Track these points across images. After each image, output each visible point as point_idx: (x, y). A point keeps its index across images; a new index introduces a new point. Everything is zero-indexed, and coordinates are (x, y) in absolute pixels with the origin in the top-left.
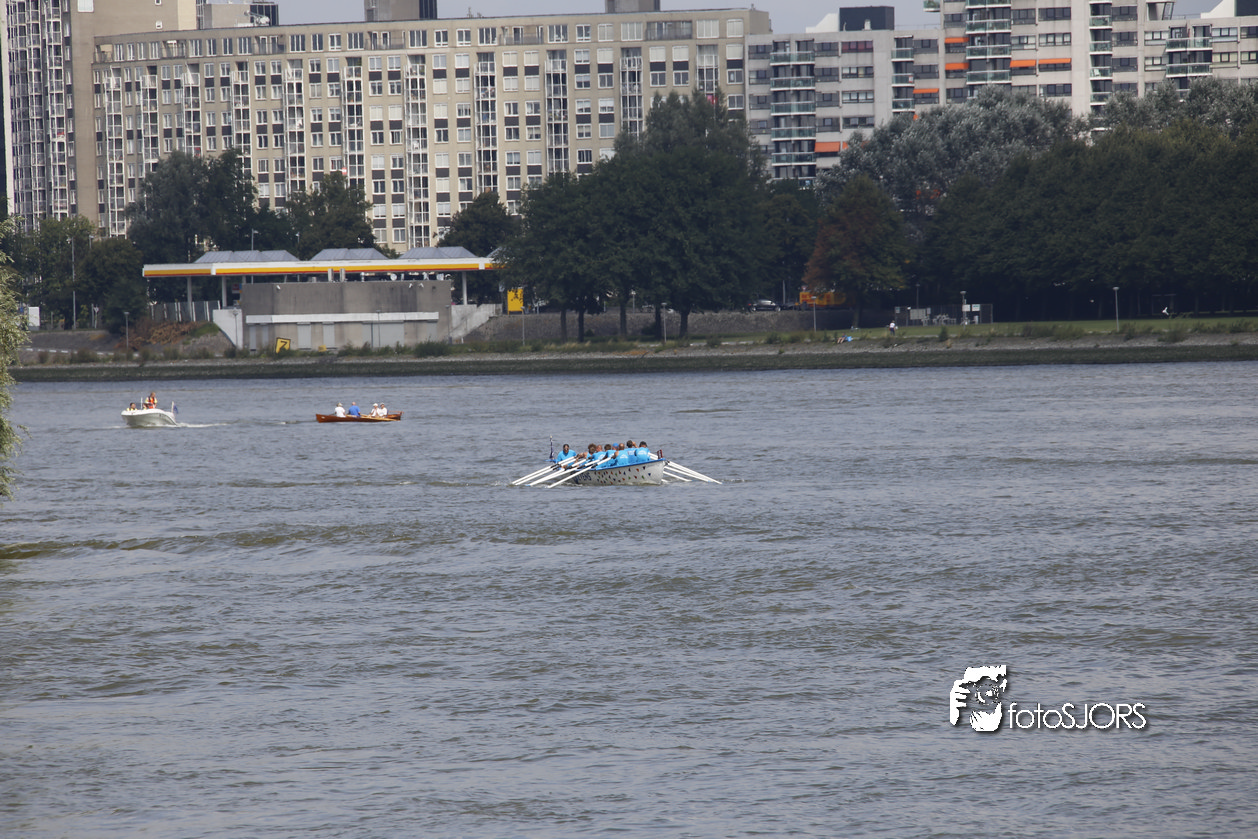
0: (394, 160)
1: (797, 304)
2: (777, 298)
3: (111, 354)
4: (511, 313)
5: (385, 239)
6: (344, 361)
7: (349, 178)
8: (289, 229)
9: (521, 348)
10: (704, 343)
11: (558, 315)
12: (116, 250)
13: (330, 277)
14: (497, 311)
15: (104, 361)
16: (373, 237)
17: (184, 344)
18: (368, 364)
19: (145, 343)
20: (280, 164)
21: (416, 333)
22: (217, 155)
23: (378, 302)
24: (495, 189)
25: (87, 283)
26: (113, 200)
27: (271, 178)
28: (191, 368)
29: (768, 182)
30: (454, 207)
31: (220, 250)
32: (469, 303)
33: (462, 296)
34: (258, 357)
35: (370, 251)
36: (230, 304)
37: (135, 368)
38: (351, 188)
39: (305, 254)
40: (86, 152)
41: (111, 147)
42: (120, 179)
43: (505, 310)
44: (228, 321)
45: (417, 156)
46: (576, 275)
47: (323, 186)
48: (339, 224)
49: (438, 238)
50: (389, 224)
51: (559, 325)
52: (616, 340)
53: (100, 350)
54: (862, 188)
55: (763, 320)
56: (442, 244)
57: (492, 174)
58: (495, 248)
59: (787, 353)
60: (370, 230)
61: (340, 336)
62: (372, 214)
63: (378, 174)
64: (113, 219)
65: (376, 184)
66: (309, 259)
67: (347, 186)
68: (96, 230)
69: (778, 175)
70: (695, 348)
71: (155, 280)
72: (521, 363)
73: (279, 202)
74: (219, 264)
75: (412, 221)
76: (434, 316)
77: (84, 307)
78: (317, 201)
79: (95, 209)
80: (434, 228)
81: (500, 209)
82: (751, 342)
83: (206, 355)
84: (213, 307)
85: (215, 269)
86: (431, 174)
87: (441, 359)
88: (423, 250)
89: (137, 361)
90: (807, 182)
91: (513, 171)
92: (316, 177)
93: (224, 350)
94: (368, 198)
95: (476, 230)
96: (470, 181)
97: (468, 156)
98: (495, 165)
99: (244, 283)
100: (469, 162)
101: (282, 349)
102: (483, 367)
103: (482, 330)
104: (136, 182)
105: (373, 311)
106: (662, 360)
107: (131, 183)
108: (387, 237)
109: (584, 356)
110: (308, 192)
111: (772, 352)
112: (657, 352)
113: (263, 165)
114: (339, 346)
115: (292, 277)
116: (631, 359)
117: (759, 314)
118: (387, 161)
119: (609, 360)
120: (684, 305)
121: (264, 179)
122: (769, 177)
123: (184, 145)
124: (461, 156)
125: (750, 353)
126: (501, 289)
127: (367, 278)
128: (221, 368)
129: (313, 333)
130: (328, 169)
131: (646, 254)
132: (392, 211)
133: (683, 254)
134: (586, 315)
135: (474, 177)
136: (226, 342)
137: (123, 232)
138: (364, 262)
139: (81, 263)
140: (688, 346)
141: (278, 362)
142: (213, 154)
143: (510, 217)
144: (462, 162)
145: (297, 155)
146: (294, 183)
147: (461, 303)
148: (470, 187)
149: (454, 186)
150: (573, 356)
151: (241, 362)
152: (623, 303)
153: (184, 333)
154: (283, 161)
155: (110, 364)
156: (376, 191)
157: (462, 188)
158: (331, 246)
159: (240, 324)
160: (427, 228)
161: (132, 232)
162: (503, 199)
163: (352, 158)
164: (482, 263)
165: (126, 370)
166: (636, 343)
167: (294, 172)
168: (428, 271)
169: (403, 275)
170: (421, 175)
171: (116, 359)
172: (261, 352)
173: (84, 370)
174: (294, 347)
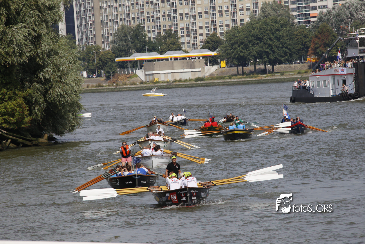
0: (187, 24)
1: (306, 62)
2: (301, 60)
3: (107, 84)
4: (222, 68)
5: (185, 48)
6: (174, 84)
7: (174, 30)
8: (157, 46)
9: (226, 78)
10: (279, 74)
11: (236, 68)
12: (108, 54)
13: (169, 60)
14: (218, 67)
15: (105, 86)
16: (181, 47)
17: (128, 80)
18: (181, 85)
19: (117, 81)
20: (154, 27)
21: (195, 75)
22: (135, 25)
23: (183, 66)
24: (216, 32)
25: (100, 64)
26: (106, 40)
27: (151, 31)
28: (130, 87)
29: (296, 26)
30: (204, 38)
31: (137, 53)
32: (210, 65)
33: (207, 63)
34: (149, 83)
35: (181, 51)
36: (141, 68)
37: (114, 88)
38: (174, 33)
39: (162, 53)
40: (98, 26)
41: (105, 24)
42: (108, 33)
43: (220, 67)
44: (140, 74)
45: (193, 23)
46: (241, 56)
47: (166, 33)
48: (171, 44)
49: (200, 47)
50: (186, 43)
51: (236, 71)
52: (253, 75)
53: (104, 83)
54: (324, 27)
55: (296, 67)
56: (201, 48)
57: (215, 27)
58: (217, 49)
59: (304, 76)
60: (180, 45)
61: (173, 77)
62: (181, 40)
63: (182, 29)
64: (106, 45)
65: (181, 31)
66: (163, 54)
67: (173, 32)
68: (102, 49)
69: (299, 24)
70: (277, 76)
71: (119, 62)
72: (226, 82)
73: (154, 38)
74: (137, 57)
75: (192, 42)
76: (200, 69)
77: (99, 71)
78: (165, 38)
79: (101, 42)
80: (199, 44)
81: (218, 37)
82: (293, 73)
83: (134, 84)
84: (136, 70)
85: (136, 58)
86: (197, 28)
87: (202, 82)
88: (196, 50)
89: (115, 86)
90: (308, 25)
91: (221, 26)
92: (164, 30)
93: (139, 82)
94: (179, 36)
95: (211, 44)
96: (209, 30)
97: (208, 22)
98: (216, 24)
99: (144, 62)
100: (208, 24)
101: (156, 81)
102: (215, 84)
103: (214, 73)
104: (113, 34)
105: (182, 69)
106: (267, 80)
107: (111, 34)
108: (185, 47)
109: (244, 80)
110: (162, 35)
111: (300, 76)
112: (265, 77)
113: (149, 27)
114: (173, 79)
115: (158, 60)
116: (258, 80)
117: (295, 65)
118: (184, 25)
119: (251, 81)
120: (273, 63)
121: (149, 32)
122: (297, 25)
123: (126, 22)
124: (206, 22)
125: (293, 77)
126: (219, 61)
127: (180, 59)
128: (139, 87)
129: (165, 76)
130: (168, 28)
131: (261, 49)
132: (186, 39)
133: (273, 48)
134: (244, 68)
135: (210, 29)
136: (140, 79)
137: (110, 49)
138: (179, 54)
139: (98, 58)
140: (275, 75)
141: (155, 85)
142: (134, 25)
143: (221, 40)
144: (206, 24)
145: (158, 24)
146: (158, 32)
147: (207, 65)
148: (209, 31)
149: (204, 31)
150: (241, 80)
151: (144, 85)
152: (255, 64)
153: (128, 78)
154: (154, 26)
155: (107, 87)
156: (182, 34)
157: (206, 32)
158: (169, 50)
159: (144, 74)
160: (197, 44)
161: (112, 49)
162: (219, 35)
163: (174, 24)
164: (213, 53)
165: (112, 89)
166: (259, 75)
167: (158, 29)
168: (197, 56)
169: (190, 58)
170: (195, 29)
171: (109, 86)
172: (150, 82)
173: (99, 89)
174: (160, 80)
